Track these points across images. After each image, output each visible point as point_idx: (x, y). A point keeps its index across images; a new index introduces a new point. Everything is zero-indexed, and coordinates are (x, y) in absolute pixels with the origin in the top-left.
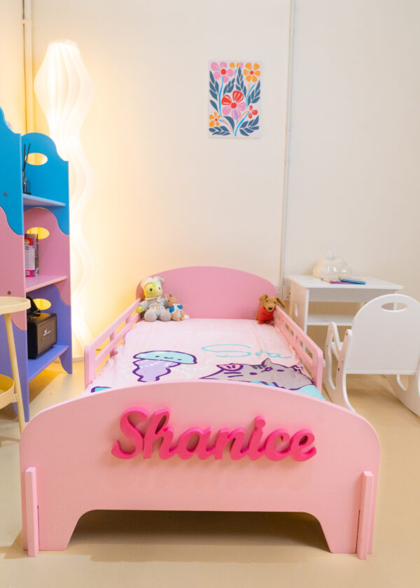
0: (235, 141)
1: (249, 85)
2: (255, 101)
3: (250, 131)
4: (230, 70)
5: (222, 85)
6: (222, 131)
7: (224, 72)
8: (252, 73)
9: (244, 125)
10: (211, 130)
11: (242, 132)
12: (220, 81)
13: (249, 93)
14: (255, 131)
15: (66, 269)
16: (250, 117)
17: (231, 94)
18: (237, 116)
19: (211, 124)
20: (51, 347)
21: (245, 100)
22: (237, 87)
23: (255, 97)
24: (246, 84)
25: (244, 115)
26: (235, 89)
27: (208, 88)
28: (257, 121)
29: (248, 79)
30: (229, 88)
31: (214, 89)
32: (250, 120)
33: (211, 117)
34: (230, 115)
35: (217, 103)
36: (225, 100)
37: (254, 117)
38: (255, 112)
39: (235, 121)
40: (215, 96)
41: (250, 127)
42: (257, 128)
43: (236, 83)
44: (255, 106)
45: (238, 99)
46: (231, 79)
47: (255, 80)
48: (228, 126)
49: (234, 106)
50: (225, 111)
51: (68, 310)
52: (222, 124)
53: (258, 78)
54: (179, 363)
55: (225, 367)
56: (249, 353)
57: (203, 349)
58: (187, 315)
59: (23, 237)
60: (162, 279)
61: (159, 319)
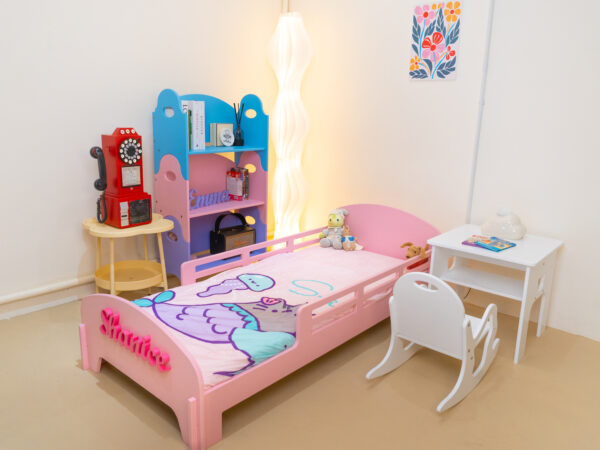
0: (432, 83)
1: (449, 25)
2: (453, 42)
3: (447, 73)
4: (432, 13)
5: (424, 27)
6: (419, 74)
7: (426, 15)
8: (452, 12)
9: (441, 67)
10: (411, 74)
11: (440, 75)
12: (421, 25)
13: (448, 34)
14: (452, 73)
15: (264, 196)
16: (448, 58)
17: (431, 37)
18: (435, 58)
19: (412, 68)
21: (444, 41)
22: (438, 29)
23: (453, 38)
24: (446, 24)
25: (441, 56)
26: (435, 31)
27: (411, 32)
28: (454, 61)
29: (448, 19)
30: (429, 31)
31: (416, 33)
32: (447, 61)
33: (412, 61)
34: (429, 58)
35: (418, 46)
36: (426, 43)
37: (452, 58)
38: (453, 53)
39: (433, 63)
40: (416, 40)
41: (446, 70)
42: (454, 69)
43: (436, 24)
44: (453, 47)
45: (437, 39)
46: (432, 21)
47: (455, 18)
48: (427, 70)
49: (433, 48)
50: (425, 54)
51: (264, 227)
52: (421, 67)
53: (458, 17)
54: (248, 288)
55: (265, 301)
56: (317, 293)
57: (293, 282)
58: (359, 247)
59: (188, 182)
60: (347, 212)
61: (331, 246)
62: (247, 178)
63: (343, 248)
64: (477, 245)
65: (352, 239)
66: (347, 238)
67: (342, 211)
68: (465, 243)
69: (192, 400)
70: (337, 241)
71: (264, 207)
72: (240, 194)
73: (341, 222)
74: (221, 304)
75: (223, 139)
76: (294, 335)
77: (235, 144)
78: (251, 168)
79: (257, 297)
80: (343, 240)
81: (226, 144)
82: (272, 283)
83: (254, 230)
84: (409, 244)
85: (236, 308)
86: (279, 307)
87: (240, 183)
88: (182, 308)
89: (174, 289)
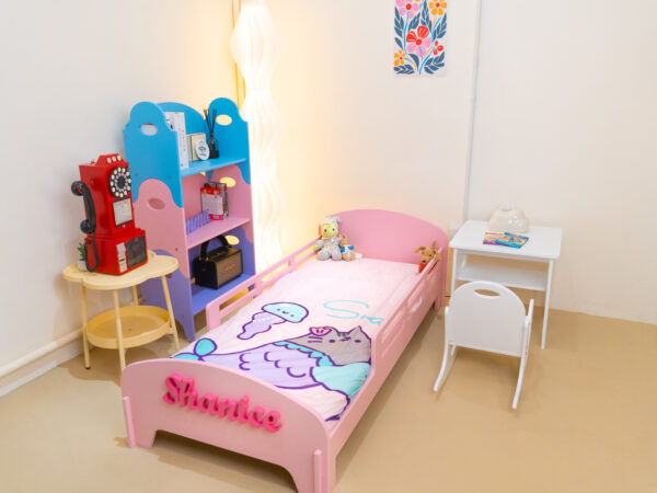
0: (420, 79)
1: (435, 19)
2: (441, 36)
3: (436, 69)
4: (416, 5)
5: (407, 20)
6: (407, 70)
7: (409, 7)
8: (438, 5)
9: (429, 62)
10: (396, 69)
11: (427, 70)
12: (405, 17)
13: (434, 28)
14: (440, 68)
15: (249, 213)
16: (435, 53)
17: (416, 31)
18: (422, 53)
19: (396, 62)
20: (238, 276)
21: (430, 36)
22: (423, 22)
23: (440, 32)
24: (432, 17)
25: (428, 51)
26: (420, 24)
27: (394, 25)
28: (443, 56)
29: (434, 12)
30: (414, 24)
31: (399, 26)
32: (434, 57)
33: (396, 55)
34: (415, 53)
35: (402, 40)
36: (410, 37)
37: (439, 54)
38: (441, 48)
39: (420, 59)
40: (399, 33)
41: (435, 65)
42: (442, 65)
43: (421, 18)
44: (441, 41)
45: (423, 35)
46: (416, 14)
47: (441, 13)
48: (413, 65)
49: (419, 42)
50: (410, 49)
51: (251, 246)
52: (406, 62)
53: (445, 11)
54: (286, 320)
55: (314, 331)
56: (358, 315)
57: (325, 305)
58: (358, 256)
59: (183, 209)
60: (340, 220)
61: (331, 257)
62: (226, 194)
63: (343, 259)
64: (497, 243)
65: (351, 248)
66: (346, 247)
67: (334, 219)
68: (485, 242)
69: (318, 452)
70: (336, 252)
71: (249, 225)
72: (221, 212)
73: (336, 231)
74: (274, 344)
75: (199, 152)
76: (369, 362)
77: (211, 157)
78: (229, 182)
79: (303, 329)
80: (342, 250)
81: (202, 157)
82: (305, 313)
83: (240, 251)
84: (423, 249)
85: (290, 345)
86: (333, 335)
87: (220, 200)
88: (238, 356)
89: (207, 336)
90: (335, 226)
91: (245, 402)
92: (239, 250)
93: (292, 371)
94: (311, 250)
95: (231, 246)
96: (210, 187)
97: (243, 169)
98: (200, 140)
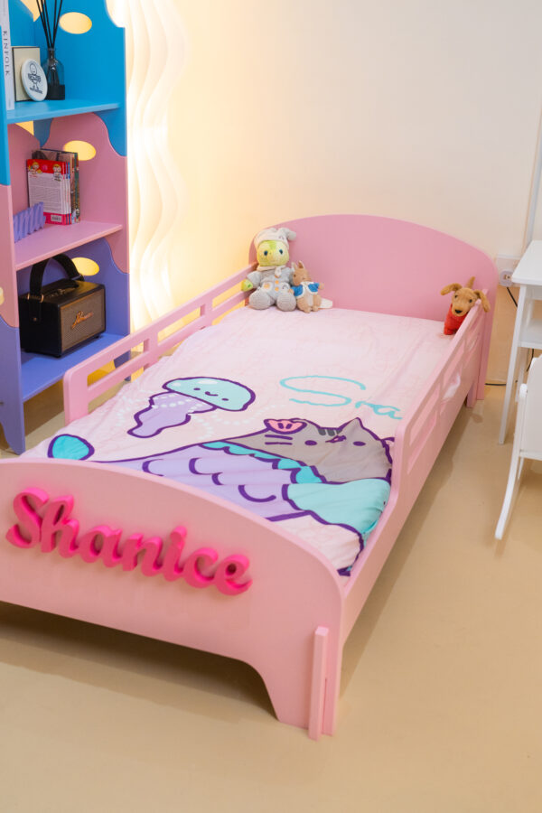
15: (121, 213)
20: (97, 337)
51: (123, 279)
54: (215, 407)
55: (275, 425)
56: (348, 401)
57: (282, 383)
58: (326, 303)
59: (9, 188)
60: (293, 234)
61: (275, 305)
62: (76, 172)
63: (297, 308)
65: (314, 288)
67: (281, 232)
69: (322, 632)
70: (285, 294)
71: (121, 237)
72: (67, 210)
73: (286, 255)
74: (201, 445)
75: (28, 84)
78: (82, 149)
79: (251, 422)
80: (297, 290)
81: (34, 95)
82: (248, 396)
83: (101, 287)
84: (456, 288)
85: (233, 449)
86: (310, 433)
87: (65, 185)
89: (69, 430)
90: (283, 245)
91: (178, 537)
92: (99, 286)
93: (248, 491)
94: (237, 290)
95: (82, 278)
96: (46, 159)
97: (112, 125)
98: (29, 59)
